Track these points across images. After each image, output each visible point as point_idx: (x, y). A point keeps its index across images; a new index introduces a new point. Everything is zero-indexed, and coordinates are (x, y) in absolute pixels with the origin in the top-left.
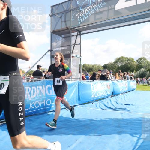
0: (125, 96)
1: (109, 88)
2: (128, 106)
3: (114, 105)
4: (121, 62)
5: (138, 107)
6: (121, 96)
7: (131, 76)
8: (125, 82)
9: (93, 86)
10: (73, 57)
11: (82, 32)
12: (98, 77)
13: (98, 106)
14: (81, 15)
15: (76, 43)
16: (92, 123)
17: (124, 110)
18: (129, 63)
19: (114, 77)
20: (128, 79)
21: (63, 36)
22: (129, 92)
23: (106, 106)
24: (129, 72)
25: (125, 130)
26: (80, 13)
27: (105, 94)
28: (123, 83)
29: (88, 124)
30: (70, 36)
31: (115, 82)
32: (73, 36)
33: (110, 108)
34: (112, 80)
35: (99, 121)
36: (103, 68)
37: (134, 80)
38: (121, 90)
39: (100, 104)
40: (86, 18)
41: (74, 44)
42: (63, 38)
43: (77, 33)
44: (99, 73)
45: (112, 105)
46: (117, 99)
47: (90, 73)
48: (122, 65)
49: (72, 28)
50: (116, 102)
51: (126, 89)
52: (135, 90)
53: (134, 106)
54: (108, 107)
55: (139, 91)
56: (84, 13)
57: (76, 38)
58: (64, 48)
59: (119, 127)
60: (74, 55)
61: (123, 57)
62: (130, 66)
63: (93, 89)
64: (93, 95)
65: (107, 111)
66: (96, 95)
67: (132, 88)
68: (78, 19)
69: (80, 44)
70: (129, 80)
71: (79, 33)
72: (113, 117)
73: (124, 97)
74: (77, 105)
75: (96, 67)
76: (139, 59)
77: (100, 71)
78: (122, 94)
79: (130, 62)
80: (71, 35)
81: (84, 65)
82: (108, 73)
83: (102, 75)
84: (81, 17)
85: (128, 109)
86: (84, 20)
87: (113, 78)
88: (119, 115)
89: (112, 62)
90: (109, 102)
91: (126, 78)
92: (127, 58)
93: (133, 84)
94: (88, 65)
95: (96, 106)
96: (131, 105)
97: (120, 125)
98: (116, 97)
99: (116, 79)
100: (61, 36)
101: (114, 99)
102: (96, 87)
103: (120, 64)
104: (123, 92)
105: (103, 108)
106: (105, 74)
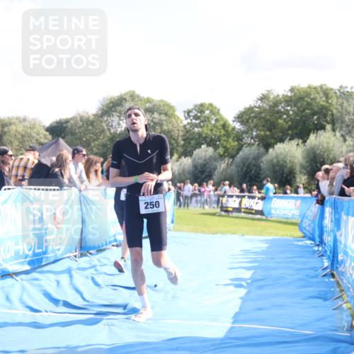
3: (81, 293)
5: (173, 297)
6: (113, 253)
33: (67, 304)
34: (83, 187)
36: (50, 137)
37: (169, 190)
39: (24, 288)
50: (93, 279)
53: (162, 295)
54: (55, 301)
61: (133, 96)
89: (87, 113)
96: (148, 290)
98: (95, 258)
103: (119, 124)
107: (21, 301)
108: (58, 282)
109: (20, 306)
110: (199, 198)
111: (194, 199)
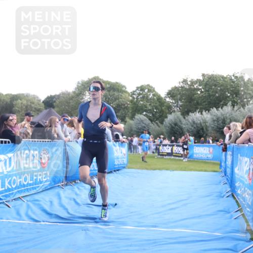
3: (66, 209)
13: (23, 212)
22: (110, 172)
23: (44, 211)
39: (28, 206)
45: (61, 209)
46: (78, 192)
52: (124, 168)
53: (120, 210)
54: (50, 215)
65: (46, 224)
76: (138, 88)
90: (56, 202)
95: (18, 213)
96: (111, 207)
101: (70, 191)
105: (38, 220)
107: (27, 215)
108: (51, 202)
109: (26, 218)
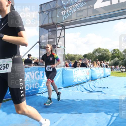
0: (102, 81)
1: (88, 74)
2: (104, 89)
3: (92, 89)
4: (99, 53)
5: (112, 90)
6: (98, 81)
7: (107, 64)
8: (101, 69)
9: (74, 72)
10: (58, 48)
11: (66, 27)
12: (79, 64)
13: (79, 89)
14: (65, 12)
15: (61, 36)
16: (74, 103)
17: (100, 92)
18: (105, 54)
19: (93, 65)
20: (104, 66)
21: (50, 30)
22: (105, 77)
23: (85, 89)
24: (105, 61)
25: (101, 109)
26: (64, 11)
27: (85, 79)
28: (100, 70)
29: (70, 104)
30: (55, 30)
31: (93, 69)
32: (59, 30)
33: (89, 91)
34: (91, 67)
35: (79, 101)
36: (83, 57)
37: (109, 67)
38: (98, 76)
39: (80, 87)
40: (69, 15)
41: (59, 37)
42: (50, 31)
43: (62, 27)
44: (80, 62)
45: (90, 88)
46: (95, 83)
47: (72, 61)
48: (99, 55)
49: (58, 24)
50: (94, 86)
51: (102, 75)
52: (109, 76)
53: (109, 90)
54: (87, 90)
55: (113, 77)
56: (68, 11)
57: (60, 32)
58: (51, 40)
59: (96, 106)
60: (59, 46)
61: (100, 49)
62: (106, 56)
63: (75, 75)
64: (75, 80)
65: (86, 93)
66: (77, 80)
67: (107, 74)
68: (63, 16)
69: (64, 37)
70: (105, 68)
71: (63, 28)
72: (91, 99)
73: (100, 81)
74: (61, 88)
75: (78, 56)
76: (113, 50)
77: (80, 60)
78: (99, 79)
79: (106, 52)
80: (57, 29)
81: (67, 54)
82: (88, 61)
83: (82, 63)
84: (65, 15)
85: (104, 92)
86: (67, 17)
87: (91, 65)
88: (96, 97)
90: (88, 86)
91: (103, 66)
92: (103, 49)
93: (108, 71)
94: (71, 55)
95: (77, 89)
96: (106, 88)
97: (97, 105)
98: (94, 81)
99: (94, 67)
100: (48, 30)
101: (93, 83)
102: (77, 73)
103: (97, 54)
104: (100, 77)
105: (83, 91)
106: (85, 62)
107: (80, 90)
108: (87, 86)
109: (80, 91)
110: (116, 69)
111: (115, 69)
